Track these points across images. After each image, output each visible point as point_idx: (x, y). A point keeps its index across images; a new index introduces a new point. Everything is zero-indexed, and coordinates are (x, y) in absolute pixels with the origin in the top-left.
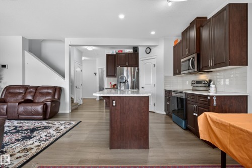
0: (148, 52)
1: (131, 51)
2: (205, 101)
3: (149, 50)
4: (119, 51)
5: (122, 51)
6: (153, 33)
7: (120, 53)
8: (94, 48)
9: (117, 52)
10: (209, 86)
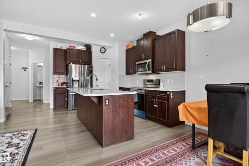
0: (103, 52)
1: (84, 48)
2: (165, 95)
3: (103, 50)
4: (70, 47)
5: (74, 47)
6: (112, 35)
7: (72, 49)
8: (36, 38)
9: (69, 47)
10: (159, 84)
